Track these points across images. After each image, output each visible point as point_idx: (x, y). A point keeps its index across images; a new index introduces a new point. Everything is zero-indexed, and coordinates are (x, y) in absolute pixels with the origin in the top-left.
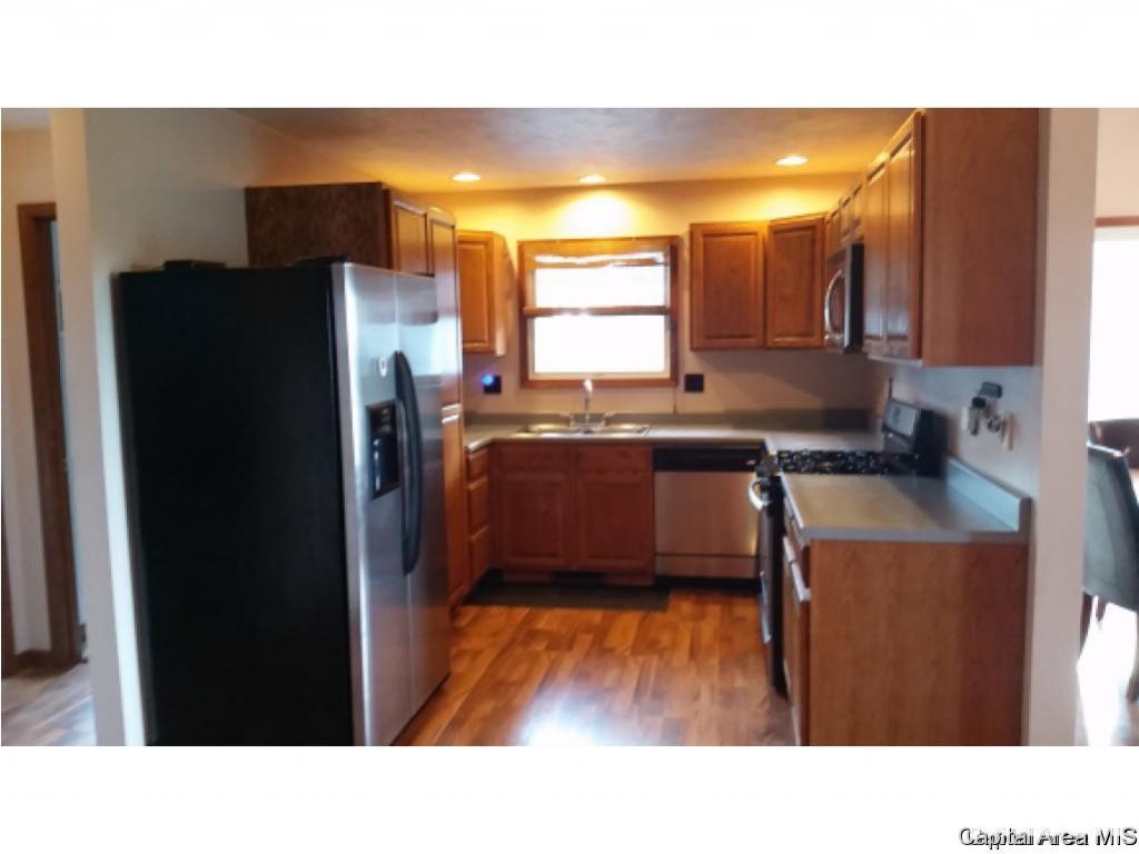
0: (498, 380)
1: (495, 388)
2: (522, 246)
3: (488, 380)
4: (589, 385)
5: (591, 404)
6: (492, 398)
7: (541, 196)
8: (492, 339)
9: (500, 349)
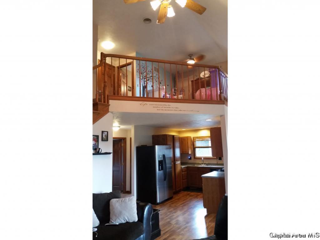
0: (191, 158)
1: (190, 159)
2: (193, 138)
3: (189, 157)
4: (203, 158)
5: (204, 161)
6: (190, 160)
7: (197, 130)
8: (188, 151)
9: (190, 153)
